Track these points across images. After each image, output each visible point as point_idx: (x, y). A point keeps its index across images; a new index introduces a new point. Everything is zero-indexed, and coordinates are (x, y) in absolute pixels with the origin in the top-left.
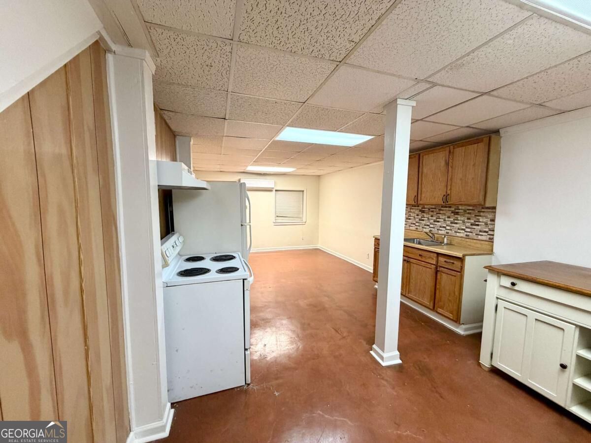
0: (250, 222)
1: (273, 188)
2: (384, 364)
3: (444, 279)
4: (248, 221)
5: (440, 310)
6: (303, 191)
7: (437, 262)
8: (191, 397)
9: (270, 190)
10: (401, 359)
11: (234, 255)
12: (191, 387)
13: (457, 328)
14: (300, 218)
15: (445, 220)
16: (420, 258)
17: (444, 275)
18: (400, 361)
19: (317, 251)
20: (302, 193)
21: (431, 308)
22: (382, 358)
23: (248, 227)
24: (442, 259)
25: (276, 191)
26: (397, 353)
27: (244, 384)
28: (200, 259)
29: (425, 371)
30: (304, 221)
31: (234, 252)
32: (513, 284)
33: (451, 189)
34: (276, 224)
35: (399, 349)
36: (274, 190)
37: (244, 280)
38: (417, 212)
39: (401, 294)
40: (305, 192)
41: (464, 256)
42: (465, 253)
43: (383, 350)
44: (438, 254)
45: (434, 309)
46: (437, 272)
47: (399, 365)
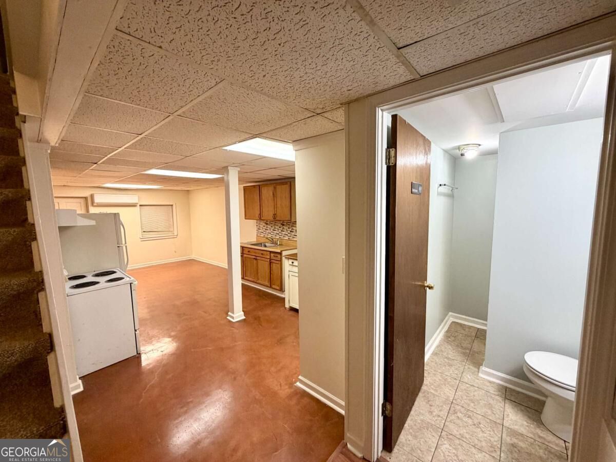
0: (126, 243)
1: (137, 203)
2: (234, 321)
3: (274, 266)
4: (124, 242)
5: (273, 286)
6: (172, 205)
7: (270, 257)
8: (93, 371)
9: (134, 205)
10: (245, 316)
11: (115, 270)
12: (93, 364)
13: (282, 294)
14: (171, 232)
15: (278, 229)
16: (261, 256)
17: (274, 264)
18: (244, 317)
19: (191, 262)
20: (171, 207)
21: (269, 286)
22: (233, 318)
23: (124, 248)
24: (272, 255)
25: (140, 206)
26: (243, 313)
27: (136, 354)
28: (83, 277)
29: (257, 319)
30: (175, 234)
31: (115, 268)
32: (293, 263)
33: (276, 211)
34: (143, 240)
35: (243, 311)
36: (138, 205)
37: (131, 284)
38: (264, 224)
39: (242, 278)
40: (174, 207)
41: (281, 251)
42: (283, 249)
43: (233, 313)
44: (271, 252)
45: (271, 287)
46: (270, 263)
47: (244, 320)
